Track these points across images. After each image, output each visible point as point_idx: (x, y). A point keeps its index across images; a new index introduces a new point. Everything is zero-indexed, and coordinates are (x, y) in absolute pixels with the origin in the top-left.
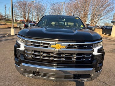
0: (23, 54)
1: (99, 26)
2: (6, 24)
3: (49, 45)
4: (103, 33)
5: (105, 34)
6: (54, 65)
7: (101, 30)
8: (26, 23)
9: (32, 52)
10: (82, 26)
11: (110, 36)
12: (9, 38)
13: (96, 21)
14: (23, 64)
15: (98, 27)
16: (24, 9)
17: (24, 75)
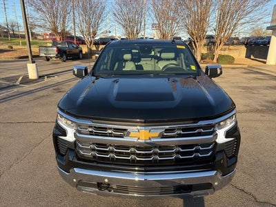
0: (73, 150)
1: (237, 39)
2: (11, 50)
3: (126, 133)
4: (248, 56)
5: (252, 57)
6: (135, 171)
7: (243, 49)
8: (59, 44)
9: (92, 146)
10: (193, 68)
11: (265, 63)
12: (27, 88)
13: (229, 29)
14: (76, 170)
15: (235, 42)
16: (52, 8)
17: (80, 190)
